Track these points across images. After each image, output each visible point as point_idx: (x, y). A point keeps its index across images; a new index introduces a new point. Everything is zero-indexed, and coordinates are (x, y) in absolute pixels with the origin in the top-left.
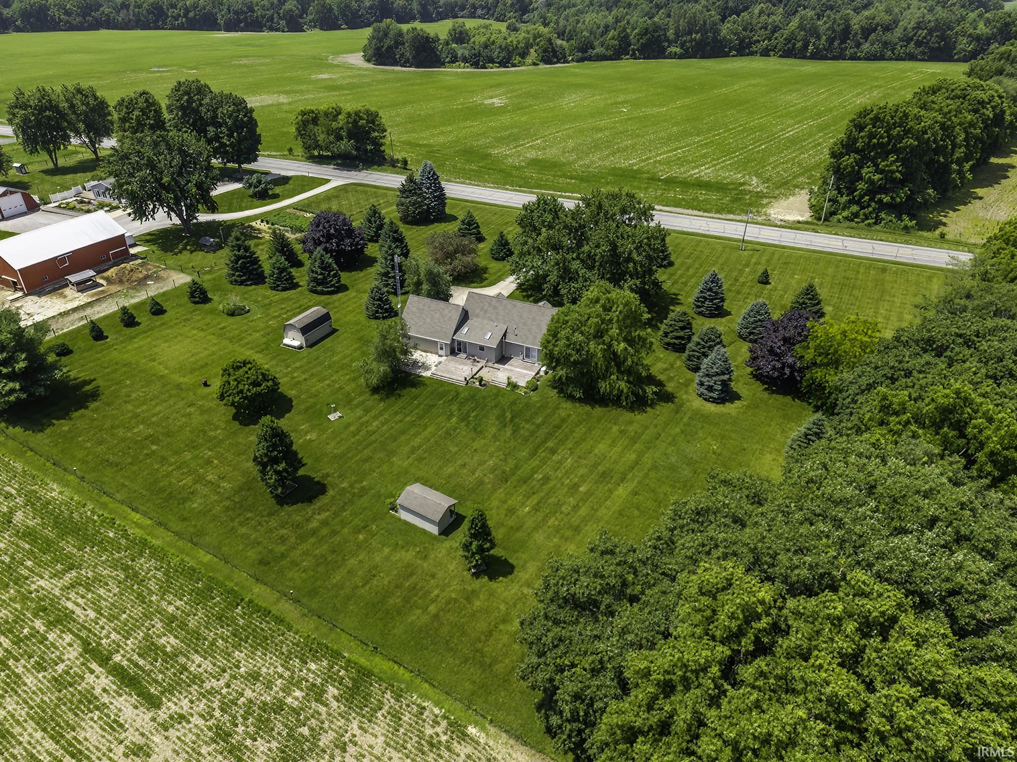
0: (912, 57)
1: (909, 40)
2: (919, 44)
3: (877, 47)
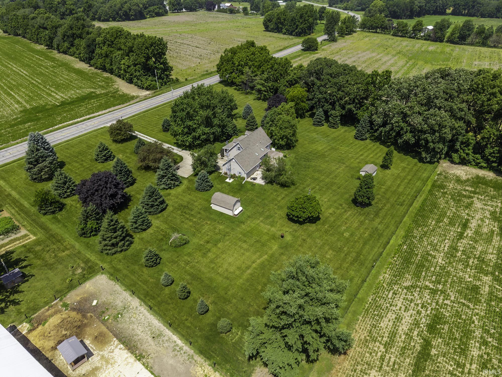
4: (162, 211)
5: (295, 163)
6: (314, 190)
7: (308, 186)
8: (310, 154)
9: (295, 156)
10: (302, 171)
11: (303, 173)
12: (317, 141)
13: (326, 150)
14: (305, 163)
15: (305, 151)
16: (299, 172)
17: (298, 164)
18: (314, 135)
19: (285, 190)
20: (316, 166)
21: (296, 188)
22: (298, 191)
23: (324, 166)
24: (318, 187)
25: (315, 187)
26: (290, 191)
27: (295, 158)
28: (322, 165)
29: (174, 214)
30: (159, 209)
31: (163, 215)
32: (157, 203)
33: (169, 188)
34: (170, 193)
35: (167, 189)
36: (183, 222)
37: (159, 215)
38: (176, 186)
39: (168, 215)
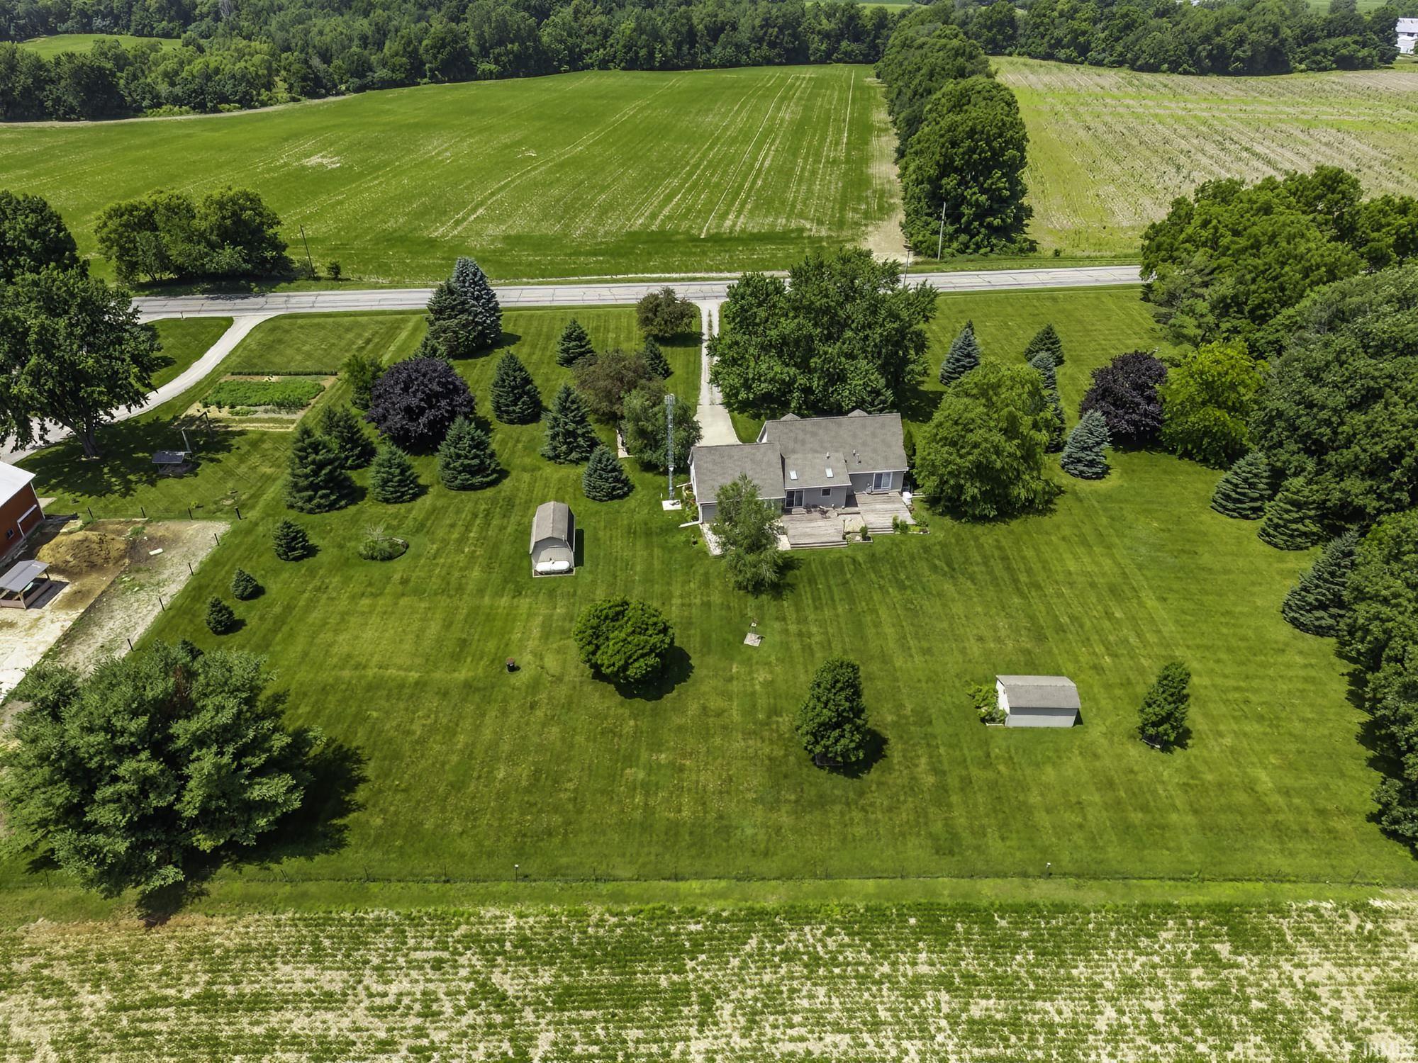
0: (769, 62)
1: (760, 40)
2: (772, 45)
3: (730, 50)
4: (464, 488)
9: (936, 543)
10: (871, 583)
11: (862, 588)
15: (1000, 547)
16: (853, 582)
17: (898, 564)
19: (728, 594)
20: (940, 596)
21: (760, 607)
23: (959, 611)
24: (817, 638)
26: (735, 602)
27: (926, 547)
28: (958, 604)
29: (470, 505)
30: (458, 481)
31: (455, 497)
32: (457, 464)
33: (555, 458)
34: (540, 469)
35: (550, 459)
36: (453, 526)
37: (453, 493)
38: (571, 461)
39: (462, 501)
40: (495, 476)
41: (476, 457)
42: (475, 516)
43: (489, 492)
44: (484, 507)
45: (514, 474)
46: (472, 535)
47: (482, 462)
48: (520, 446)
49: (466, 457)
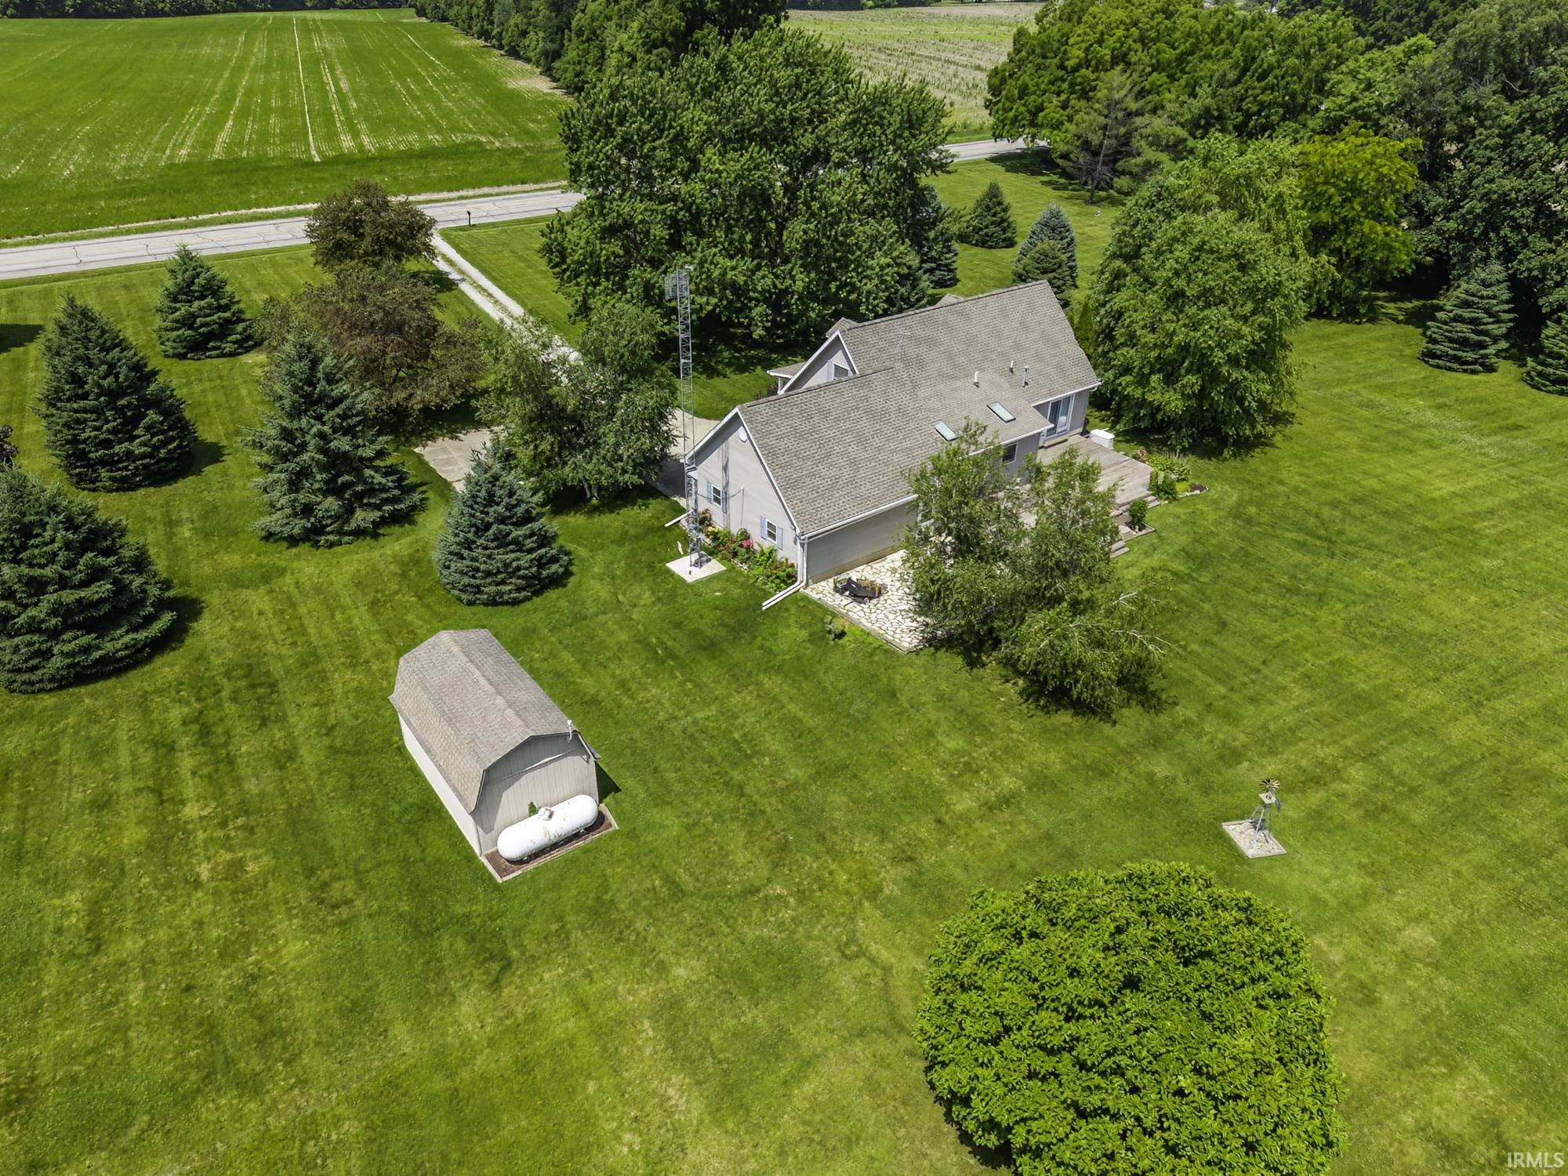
4: (80, 675)
5: (1221, 547)
6: (1316, 798)
7: (1271, 742)
8: (1357, 509)
9: (1239, 504)
10: (1261, 609)
11: (1260, 624)
12: (1430, 444)
13: (1490, 502)
14: (1298, 556)
15: (1325, 485)
16: (1230, 616)
17: (1245, 557)
18: (1419, 410)
19: (1049, 734)
20: (1387, 593)
21: (1155, 742)
22: (1161, 768)
23: (1455, 613)
24: (1358, 775)
25: (1337, 774)
26: (1092, 751)
27: (1236, 514)
28: (1434, 601)
29: (126, 724)
30: (57, 662)
31: (61, 711)
32: (39, 612)
33: (312, 536)
34: (282, 572)
35: (293, 541)
36: (102, 803)
37: (49, 700)
38: (359, 533)
39: (93, 717)
40: (167, 618)
41: (96, 574)
42: (165, 747)
43: (167, 668)
44: (176, 713)
45: (214, 599)
46: (191, 811)
47: (120, 587)
48: (186, 532)
49: (63, 583)
